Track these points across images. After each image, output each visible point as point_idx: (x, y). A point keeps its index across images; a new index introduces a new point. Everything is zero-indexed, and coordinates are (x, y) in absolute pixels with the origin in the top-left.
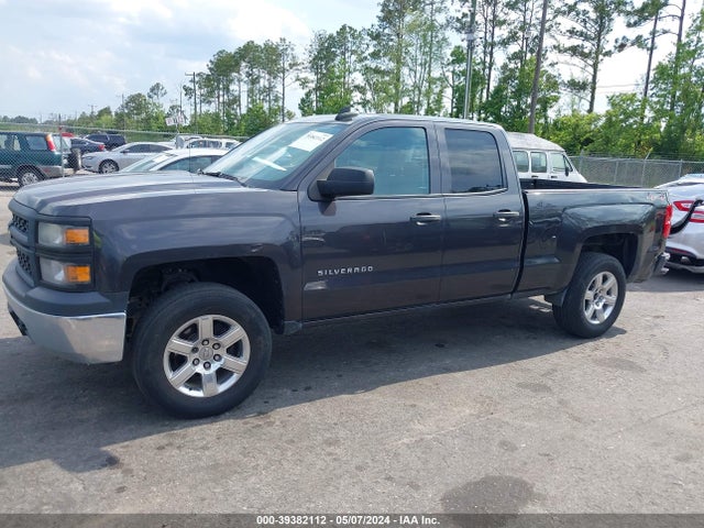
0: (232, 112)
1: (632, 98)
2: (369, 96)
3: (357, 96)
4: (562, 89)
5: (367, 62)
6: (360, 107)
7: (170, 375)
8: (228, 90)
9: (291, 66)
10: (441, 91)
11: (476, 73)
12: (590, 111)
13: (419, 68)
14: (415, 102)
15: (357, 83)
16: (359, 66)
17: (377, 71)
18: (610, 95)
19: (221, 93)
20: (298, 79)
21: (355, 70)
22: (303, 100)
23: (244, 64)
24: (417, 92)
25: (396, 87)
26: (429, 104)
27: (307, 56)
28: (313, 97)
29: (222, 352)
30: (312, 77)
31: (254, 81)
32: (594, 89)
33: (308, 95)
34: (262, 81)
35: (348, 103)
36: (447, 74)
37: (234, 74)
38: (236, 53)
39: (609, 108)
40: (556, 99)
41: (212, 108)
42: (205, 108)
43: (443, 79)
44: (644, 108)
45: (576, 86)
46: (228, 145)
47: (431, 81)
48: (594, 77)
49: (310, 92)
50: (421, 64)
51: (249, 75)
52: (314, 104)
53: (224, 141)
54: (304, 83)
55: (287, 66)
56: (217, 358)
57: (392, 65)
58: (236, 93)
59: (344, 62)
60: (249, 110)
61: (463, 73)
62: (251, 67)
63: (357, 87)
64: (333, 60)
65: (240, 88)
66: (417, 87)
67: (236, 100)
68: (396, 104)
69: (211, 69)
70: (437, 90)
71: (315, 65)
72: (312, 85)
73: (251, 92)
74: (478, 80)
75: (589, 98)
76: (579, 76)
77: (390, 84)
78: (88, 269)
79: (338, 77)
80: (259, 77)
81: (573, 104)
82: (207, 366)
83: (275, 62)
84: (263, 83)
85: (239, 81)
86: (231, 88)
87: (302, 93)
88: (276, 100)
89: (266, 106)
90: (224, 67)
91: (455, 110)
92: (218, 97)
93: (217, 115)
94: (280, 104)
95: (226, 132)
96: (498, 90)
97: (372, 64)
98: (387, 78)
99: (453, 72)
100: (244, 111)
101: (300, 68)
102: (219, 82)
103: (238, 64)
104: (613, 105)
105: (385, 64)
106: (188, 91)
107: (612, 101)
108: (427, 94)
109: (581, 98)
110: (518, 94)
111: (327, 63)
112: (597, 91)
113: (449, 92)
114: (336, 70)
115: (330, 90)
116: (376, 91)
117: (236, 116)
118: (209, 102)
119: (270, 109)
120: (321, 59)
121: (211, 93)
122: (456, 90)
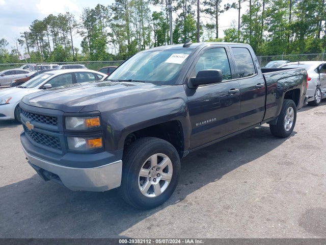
0: (46, 51)
1: (234, 31)
2: (115, 37)
3: (109, 38)
4: (204, 28)
5: (112, 22)
6: (111, 43)
7: (141, 189)
8: (42, 40)
9: (74, 26)
10: (149, 33)
11: (164, 24)
12: (217, 37)
13: (138, 23)
14: (137, 39)
15: (108, 32)
16: (108, 24)
17: (118, 26)
18: (225, 30)
19: (39, 41)
20: (78, 32)
21: (107, 26)
22: (82, 42)
23: (49, 26)
24: (139, 34)
25: (128, 33)
26: (144, 39)
27: (81, 21)
28: (87, 40)
29: (161, 171)
30: (85, 30)
31: (56, 35)
32: (217, 28)
33: (85, 39)
34: (60, 34)
35: (106, 42)
36: (151, 25)
37: (44, 32)
38: (44, 21)
39: (225, 36)
40: (202, 33)
41: (35, 50)
42: (31, 50)
43: (149, 27)
44: (239, 35)
45: (210, 27)
46: (54, 67)
47: (144, 29)
48: (217, 22)
49: (86, 38)
50: (139, 21)
51: (52, 32)
52: (88, 43)
53: (51, 65)
54: (82, 34)
55: (72, 26)
56: (158, 175)
57: (125, 22)
58: (47, 41)
59: (100, 22)
60: (55, 49)
61: (159, 24)
62: (53, 28)
63: (109, 34)
64: (95, 22)
65: (48, 38)
66: (138, 32)
67: (47, 45)
68: (129, 41)
69: (31, 30)
70: (147, 33)
71: (86, 24)
72: (87, 35)
73: (54, 40)
74: (165, 27)
75: (216, 32)
76: (210, 23)
77: (124, 31)
78: (101, 140)
79: (99, 30)
80: (58, 33)
81: (209, 35)
82: (155, 180)
83: (65, 24)
84: (60, 35)
85: (48, 35)
86: (44, 38)
87: (82, 39)
88: (68, 43)
89: (64, 46)
90: (38, 28)
91: (157, 41)
92: (37, 44)
93: (38, 53)
94: (71, 45)
95: (44, 61)
96: (176, 31)
97: (115, 23)
98: (122, 29)
99: (154, 24)
100: (52, 50)
101: (79, 26)
102: (37, 36)
103: (46, 27)
104: (227, 34)
105: (121, 22)
106: (21, 42)
107: (226, 32)
108: (143, 35)
109: (212, 32)
110: (184, 32)
111: (92, 23)
112: (219, 29)
113: (153, 33)
114: (97, 26)
115: (96, 36)
116: (118, 35)
117: (48, 52)
118: (33, 47)
119: (66, 48)
120: (89, 22)
121: (33, 42)
122: (157, 32)
